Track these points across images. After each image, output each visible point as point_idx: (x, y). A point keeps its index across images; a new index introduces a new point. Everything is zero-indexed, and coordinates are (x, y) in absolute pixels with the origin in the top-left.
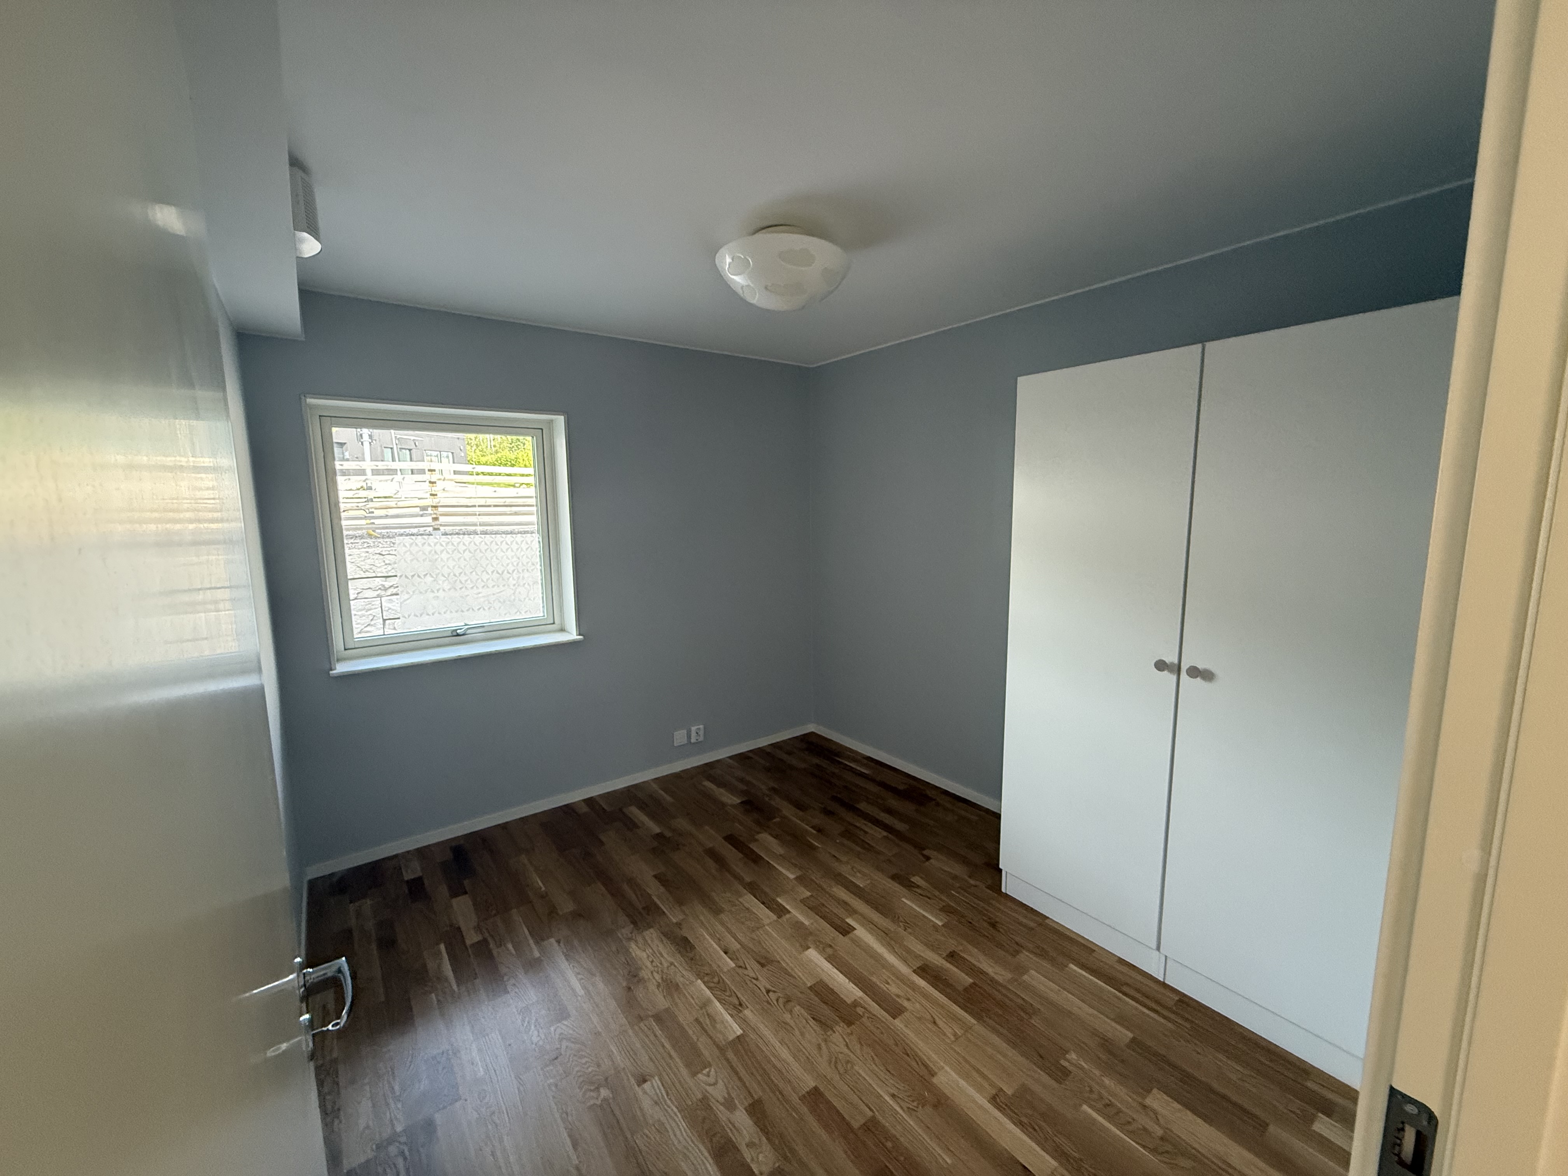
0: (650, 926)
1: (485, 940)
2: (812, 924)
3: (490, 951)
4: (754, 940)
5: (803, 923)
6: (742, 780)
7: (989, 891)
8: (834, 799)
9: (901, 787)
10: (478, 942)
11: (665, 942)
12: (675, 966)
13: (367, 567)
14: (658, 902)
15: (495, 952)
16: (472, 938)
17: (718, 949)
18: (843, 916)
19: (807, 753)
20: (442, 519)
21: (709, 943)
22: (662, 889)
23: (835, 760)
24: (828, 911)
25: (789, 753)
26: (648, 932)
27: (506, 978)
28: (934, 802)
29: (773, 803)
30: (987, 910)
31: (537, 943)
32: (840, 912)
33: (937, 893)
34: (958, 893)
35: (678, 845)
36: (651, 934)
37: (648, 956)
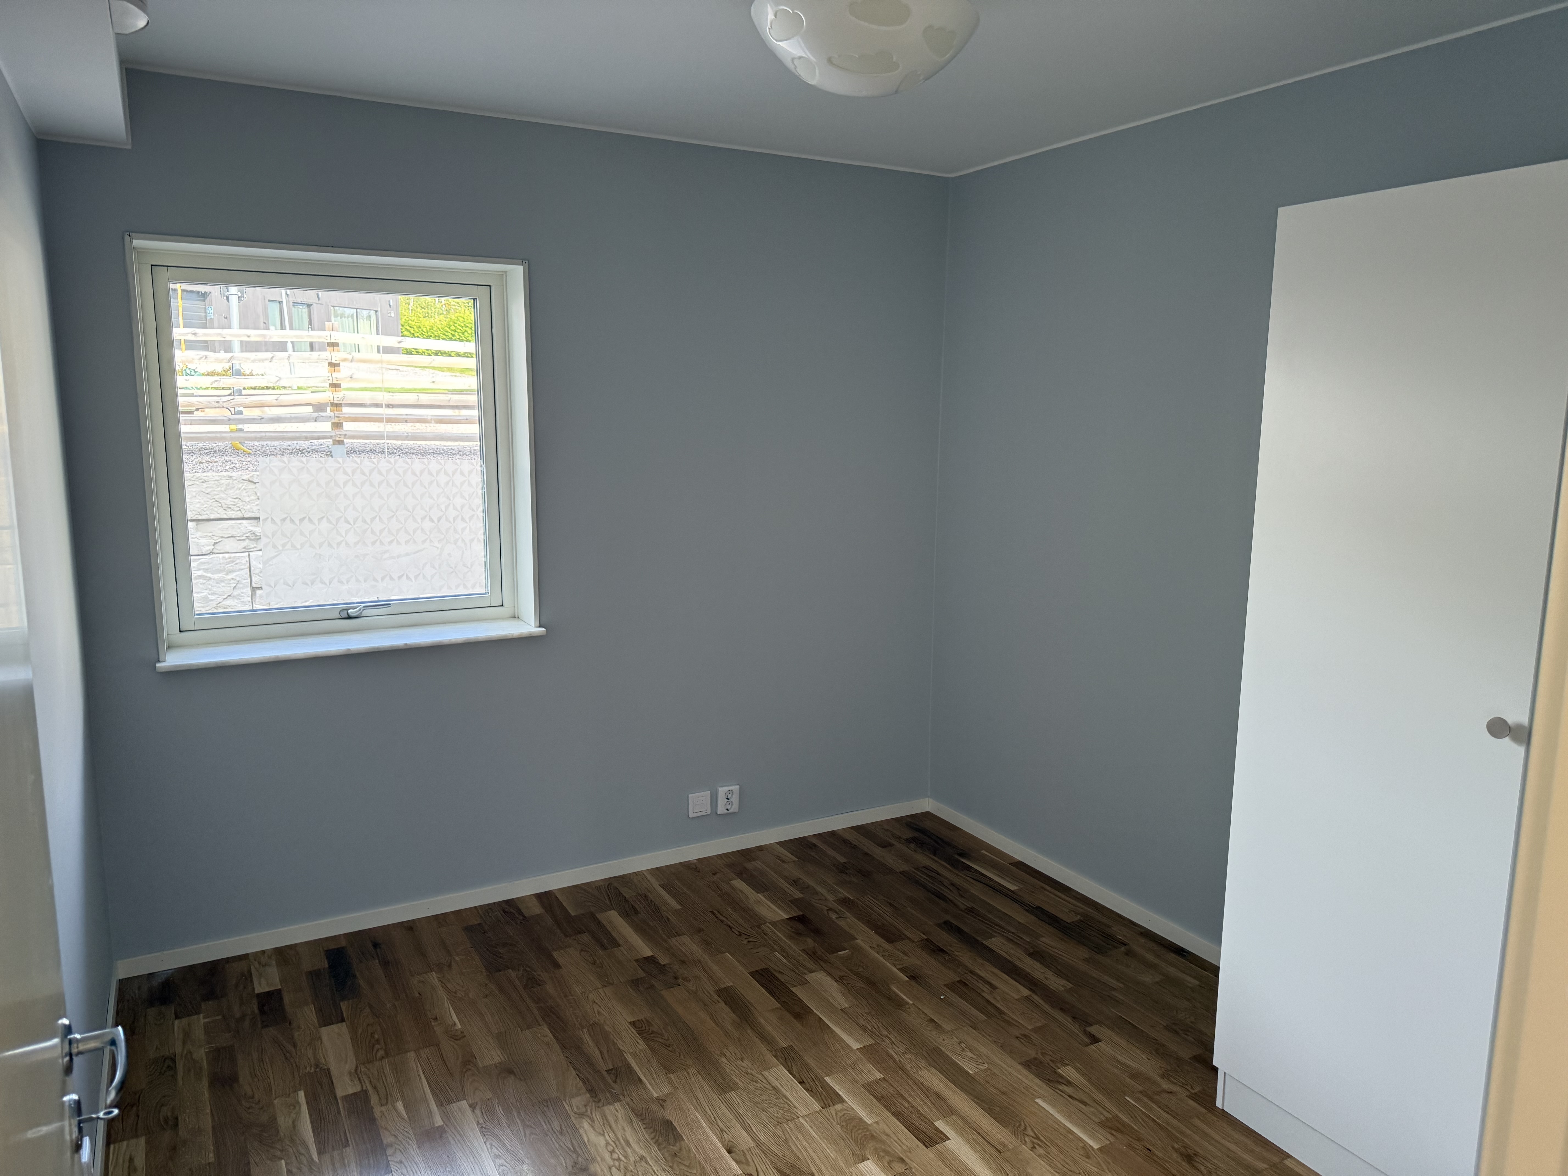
0: (616, 1099)
1: (365, 1092)
2: (877, 1123)
3: (369, 1110)
4: (779, 1137)
5: (861, 1120)
6: (795, 883)
7: (1191, 1102)
8: (948, 926)
9: (1069, 918)
10: (355, 1094)
11: (635, 1125)
12: (647, 1162)
13: (229, 502)
14: (634, 1064)
15: (377, 1111)
16: (345, 1087)
17: (719, 1145)
18: (931, 1116)
19: (912, 846)
20: (348, 426)
21: (705, 1133)
22: (642, 1045)
23: (959, 861)
24: (907, 1106)
25: (885, 845)
26: (611, 1107)
27: (389, 1151)
28: (1123, 949)
29: (842, 923)
30: (1182, 1133)
31: (440, 1105)
32: (925, 1108)
33: (1099, 1097)
34: (1136, 1099)
35: (676, 978)
36: (616, 1112)
37: (607, 1144)
